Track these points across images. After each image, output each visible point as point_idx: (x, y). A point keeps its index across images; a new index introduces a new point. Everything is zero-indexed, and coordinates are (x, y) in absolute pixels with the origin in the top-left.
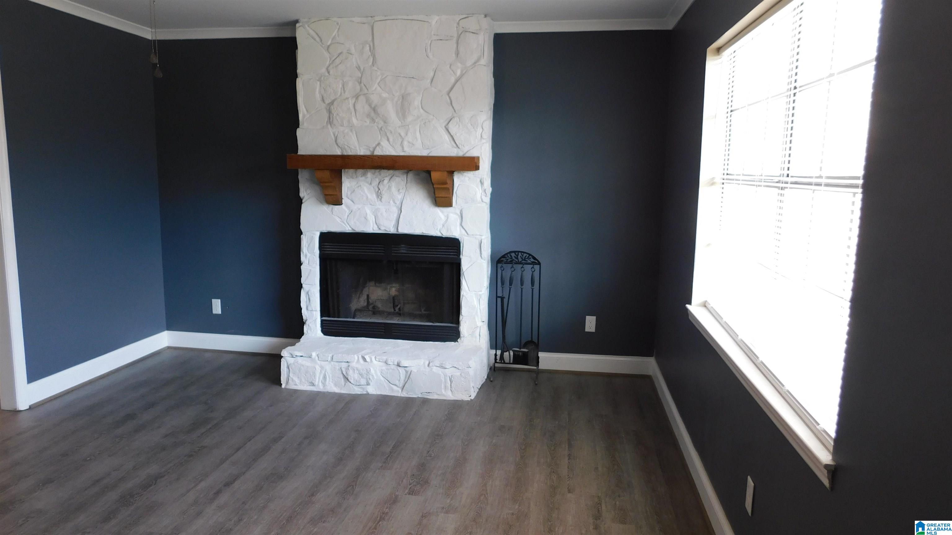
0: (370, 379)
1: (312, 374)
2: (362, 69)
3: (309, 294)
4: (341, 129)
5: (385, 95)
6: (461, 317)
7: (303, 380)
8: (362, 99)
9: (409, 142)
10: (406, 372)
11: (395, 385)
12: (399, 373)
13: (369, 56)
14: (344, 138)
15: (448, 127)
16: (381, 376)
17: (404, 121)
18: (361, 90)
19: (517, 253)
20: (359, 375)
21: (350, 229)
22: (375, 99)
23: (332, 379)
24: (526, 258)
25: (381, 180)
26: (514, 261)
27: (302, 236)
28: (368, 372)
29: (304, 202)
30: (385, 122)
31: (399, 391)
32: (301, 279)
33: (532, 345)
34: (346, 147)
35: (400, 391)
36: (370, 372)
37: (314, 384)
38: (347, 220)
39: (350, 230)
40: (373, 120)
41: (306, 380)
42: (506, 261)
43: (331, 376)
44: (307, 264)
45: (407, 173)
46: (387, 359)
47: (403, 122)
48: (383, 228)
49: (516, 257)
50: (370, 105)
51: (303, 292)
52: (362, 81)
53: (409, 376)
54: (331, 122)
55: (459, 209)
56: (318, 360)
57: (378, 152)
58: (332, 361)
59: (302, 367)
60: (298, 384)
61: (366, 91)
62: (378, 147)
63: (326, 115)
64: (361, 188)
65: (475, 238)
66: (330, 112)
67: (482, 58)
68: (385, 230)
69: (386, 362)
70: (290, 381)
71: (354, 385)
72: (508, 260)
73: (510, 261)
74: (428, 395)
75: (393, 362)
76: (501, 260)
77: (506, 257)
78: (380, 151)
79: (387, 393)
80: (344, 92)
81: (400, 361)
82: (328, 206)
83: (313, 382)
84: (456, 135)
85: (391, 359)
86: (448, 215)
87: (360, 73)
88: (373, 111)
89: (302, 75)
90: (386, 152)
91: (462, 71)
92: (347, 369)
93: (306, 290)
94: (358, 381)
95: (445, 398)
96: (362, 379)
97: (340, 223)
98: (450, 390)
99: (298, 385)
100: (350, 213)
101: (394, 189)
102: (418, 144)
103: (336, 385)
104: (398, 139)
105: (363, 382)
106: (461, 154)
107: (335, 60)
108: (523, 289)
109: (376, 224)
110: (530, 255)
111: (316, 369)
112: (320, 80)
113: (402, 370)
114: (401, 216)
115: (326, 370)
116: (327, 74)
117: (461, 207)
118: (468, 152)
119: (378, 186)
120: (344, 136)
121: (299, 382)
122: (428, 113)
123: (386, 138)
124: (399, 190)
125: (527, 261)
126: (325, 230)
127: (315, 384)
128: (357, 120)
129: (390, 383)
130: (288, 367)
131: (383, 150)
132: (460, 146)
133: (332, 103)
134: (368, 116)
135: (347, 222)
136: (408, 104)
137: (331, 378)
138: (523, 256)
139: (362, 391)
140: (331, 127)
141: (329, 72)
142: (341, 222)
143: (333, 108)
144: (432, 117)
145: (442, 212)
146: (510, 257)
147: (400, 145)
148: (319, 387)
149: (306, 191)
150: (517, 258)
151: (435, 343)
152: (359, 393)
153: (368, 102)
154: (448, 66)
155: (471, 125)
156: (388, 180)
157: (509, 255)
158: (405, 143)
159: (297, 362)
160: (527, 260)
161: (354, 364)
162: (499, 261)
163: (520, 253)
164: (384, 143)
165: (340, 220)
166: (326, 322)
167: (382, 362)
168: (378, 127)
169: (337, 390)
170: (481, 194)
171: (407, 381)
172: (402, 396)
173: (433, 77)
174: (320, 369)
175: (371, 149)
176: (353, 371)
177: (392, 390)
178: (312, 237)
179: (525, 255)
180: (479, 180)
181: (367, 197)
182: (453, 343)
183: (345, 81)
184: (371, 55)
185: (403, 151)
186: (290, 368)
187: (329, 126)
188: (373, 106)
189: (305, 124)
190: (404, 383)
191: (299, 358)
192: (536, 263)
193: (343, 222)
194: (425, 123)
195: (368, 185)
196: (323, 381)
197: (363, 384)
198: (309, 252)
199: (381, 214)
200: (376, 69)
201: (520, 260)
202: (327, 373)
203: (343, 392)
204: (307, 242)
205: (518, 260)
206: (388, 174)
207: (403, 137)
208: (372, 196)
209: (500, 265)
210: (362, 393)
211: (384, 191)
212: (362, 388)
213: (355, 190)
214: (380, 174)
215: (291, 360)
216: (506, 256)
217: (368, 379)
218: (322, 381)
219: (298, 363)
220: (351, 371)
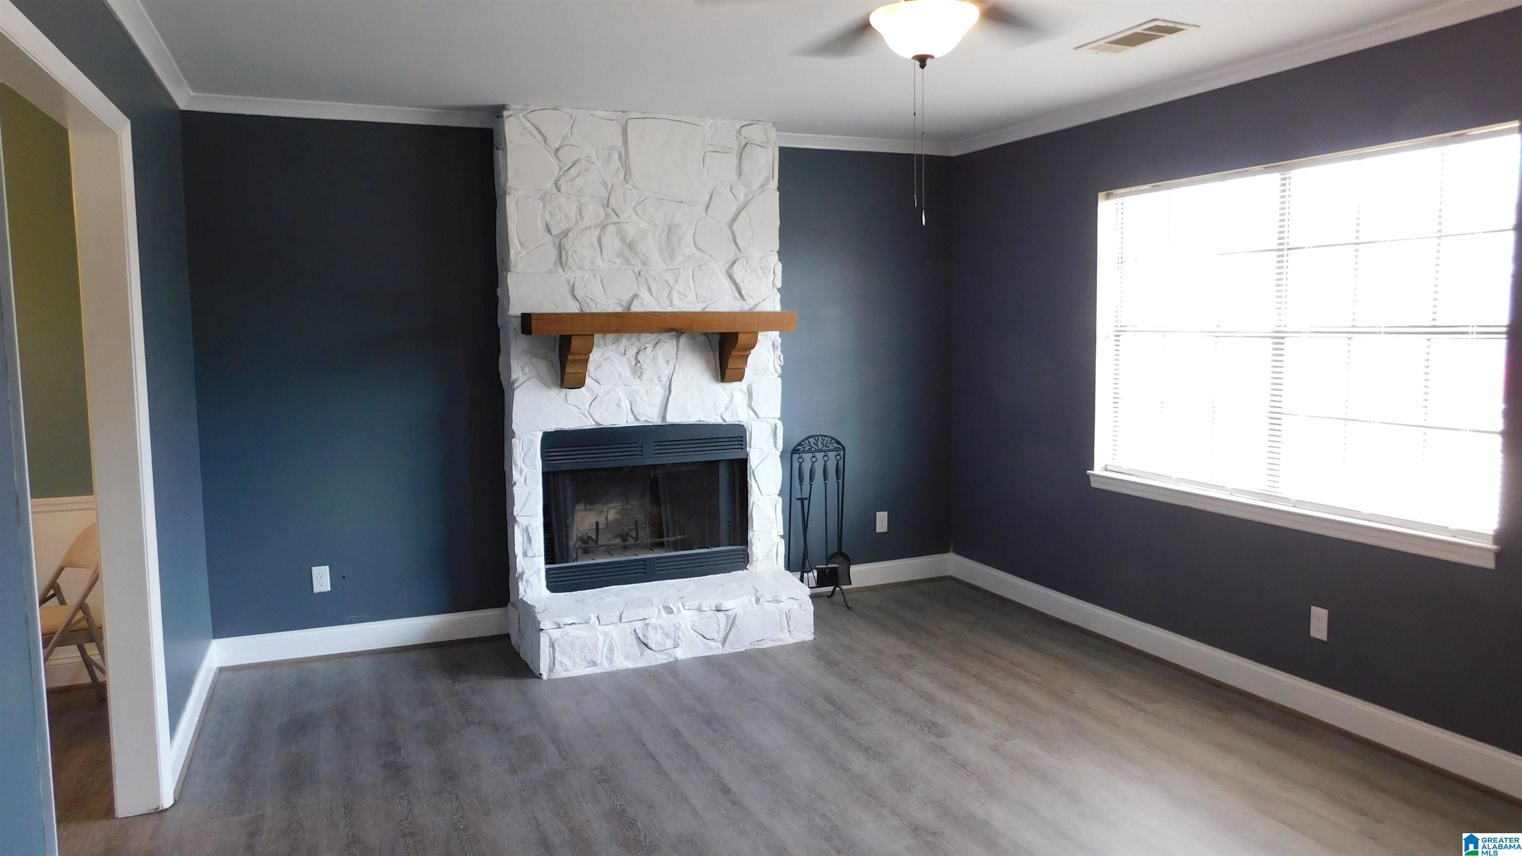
0: (679, 637)
1: (591, 647)
2: (609, 185)
3: (530, 530)
4: (579, 273)
5: (644, 225)
6: (750, 534)
7: (578, 660)
8: (611, 230)
9: (680, 293)
10: (727, 618)
11: (712, 640)
12: (718, 620)
13: (619, 168)
14: (585, 288)
15: (732, 272)
16: (692, 630)
17: (672, 262)
18: (607, 216)
19: (816, 438)
20: (662, 635)
21: (593, 423)
22: (631, 231)
23: (621, 650)
24: (828, 442)
25: (641, 347)
26: (813, 449)
27: (513, 440)
28: (677, 628)
29: (517, 388)
30: (644, 264)
31: (719, 647)
32: (514, 509)
33: (839, 558)
34: (589, 300)
35: (721, 646)
36: (680, 629)
37: (595, 663)
38: (589, 410)
39: (593, 425)
40: (627, 261)
41: (582, 659)
42: (804, 450)
43: (619, 644)
44: (522, 484)
45: (678, 337)
46: (700, 604)
47: (670, 263)
48: (642, 418)
49: (816, 443)
50: (623, 240)
51: (518, 529)
52: (610, 204)
53: (732, 623)
54: (563, 264)
55: (746, 384)
56: (599, 624)
57: (636, 308)
58: (620, 622)
59: (576, 640)
60: (569, 667)
61: (616, 219)
62: (635, 299)
63: (554, 252)
64: (610, 361)
65: (767, 422)
66: (560, 248)
67: (771, 180)
68: (646, 421)
69: (699, 610)
70: (556, 666)
71: (656, 651)
72: (805, 448)
73: (810, 449)
74: (759, 645)
75: (710, 607)
76: (797, 448)
77: (803, 445)
78: (640, 307)
79: (702, 653)
80: (582, 219)
81: (721, 604)
82: (558, 391)
83: (595, 660)
84: (743, 282)
85: (706, 603)
86: (732, 393)
87: (607, 192)
88: (627, 248)
89: (516, 190)
90: (648, 307)
91: (746, 196)
92: (645, 630)
93: (522, 525)
94: (662, 644)
95: (782, 643)
96: (667, 640)
97: (578, 415)
98: (787, 631)
99: (570, 671)
100: (593, 398)
101: (661, 362)
102: (691, 296)
103: (627, 657)
104: (664, 289)
105: (669, 643)
106: (746, 308)
107: (570, 171)
108: (827, 485)
109: (632, 412)
110: (832, 438)
111: (598, 639)
112: (543, 200)
113: (721, 616)
114: (670, 399)
115: (612, 637)
116: (555, 191)
117: (749, 381)
118: (758, 306)
119: (636, 357)
120: (586, 285)
121: (571, 664)
122: (704, 252)
123: (646, 287)
124: (668, 361)
125: (829, 447)
126: (552, 427)
127: (597, 663)
128: (603, 260)
129: (705, 638)
130: (552, 645)
131: (643, 304)
132: (747, 298)
133: (566, 233)
134: (620, 255)
135: (589, 414)
136: (678, 240)
137: (620, 647)
138: (824, 440)
139: (667, 658)
140: (563, 270)
141: (558, 189)
142: (579, 413)
143: (568, 243)
144: (707, 257)
145: (725, 390)
146: (807, 443)
147: (667, 298)
148: (605, 666)
149: (523, 369)
150: (817, 445)
151: (717, 575)
152: (664, 662)
153: (621, 234)
154: (728, 188)
155: (761, 269)
156: (652, 348)
157: (806, 441)
158: (675, 294)
159: (567, 634)
160: (829, 445)
161: (653, 621)
162: (795, 451)
163: (820, 438)
164: (644, 294)
165: (578, 410)
166: (553, 572)
167: (692, 610)
168: (633, 271)
169: (631, 665)
170: (774, 361)
171: (730, 629)
172: (725, 652)
173: (709, 203)
174: (603, 637)
175: (624, 304)
176: (655, 630)
177: (710, 648)
178: (532, 440)
179: (827, 438)
180: (770, 343)
181: (620, 374)
182: (741, 571)
183: (582, 202)
184: (622, 166)
185: (672, 306)
186: (556, 646)
187: (560, 269)
188: (628, 241)
189: (520, 266)
190: (726, 634)
191: (567, 627)
192: (839, 448)
193: (584, 415)
194: (700, 267)
195: (619, 357)
196: (608, 655)
197: (669, 648)
198: (525, 465)
199: (640, 398)
200: (631, 187)
201: (820, 446)
202: (614, 641)
203: (640, 665)
204: (522, 449)
205: (818, 448)
206: (649, 339)
207: (672, 285)
208: (627, 373)
209: (796, 456)
210: (668, 661)
211: (646, 364)
212: (668, 653)
213: (602, 364)
214: (639, 340)
215: (556, 634)
216: (803, 443)
217: (677, 638)
218: (606, 656)
219: (569, 636)
220: (651, 630)
